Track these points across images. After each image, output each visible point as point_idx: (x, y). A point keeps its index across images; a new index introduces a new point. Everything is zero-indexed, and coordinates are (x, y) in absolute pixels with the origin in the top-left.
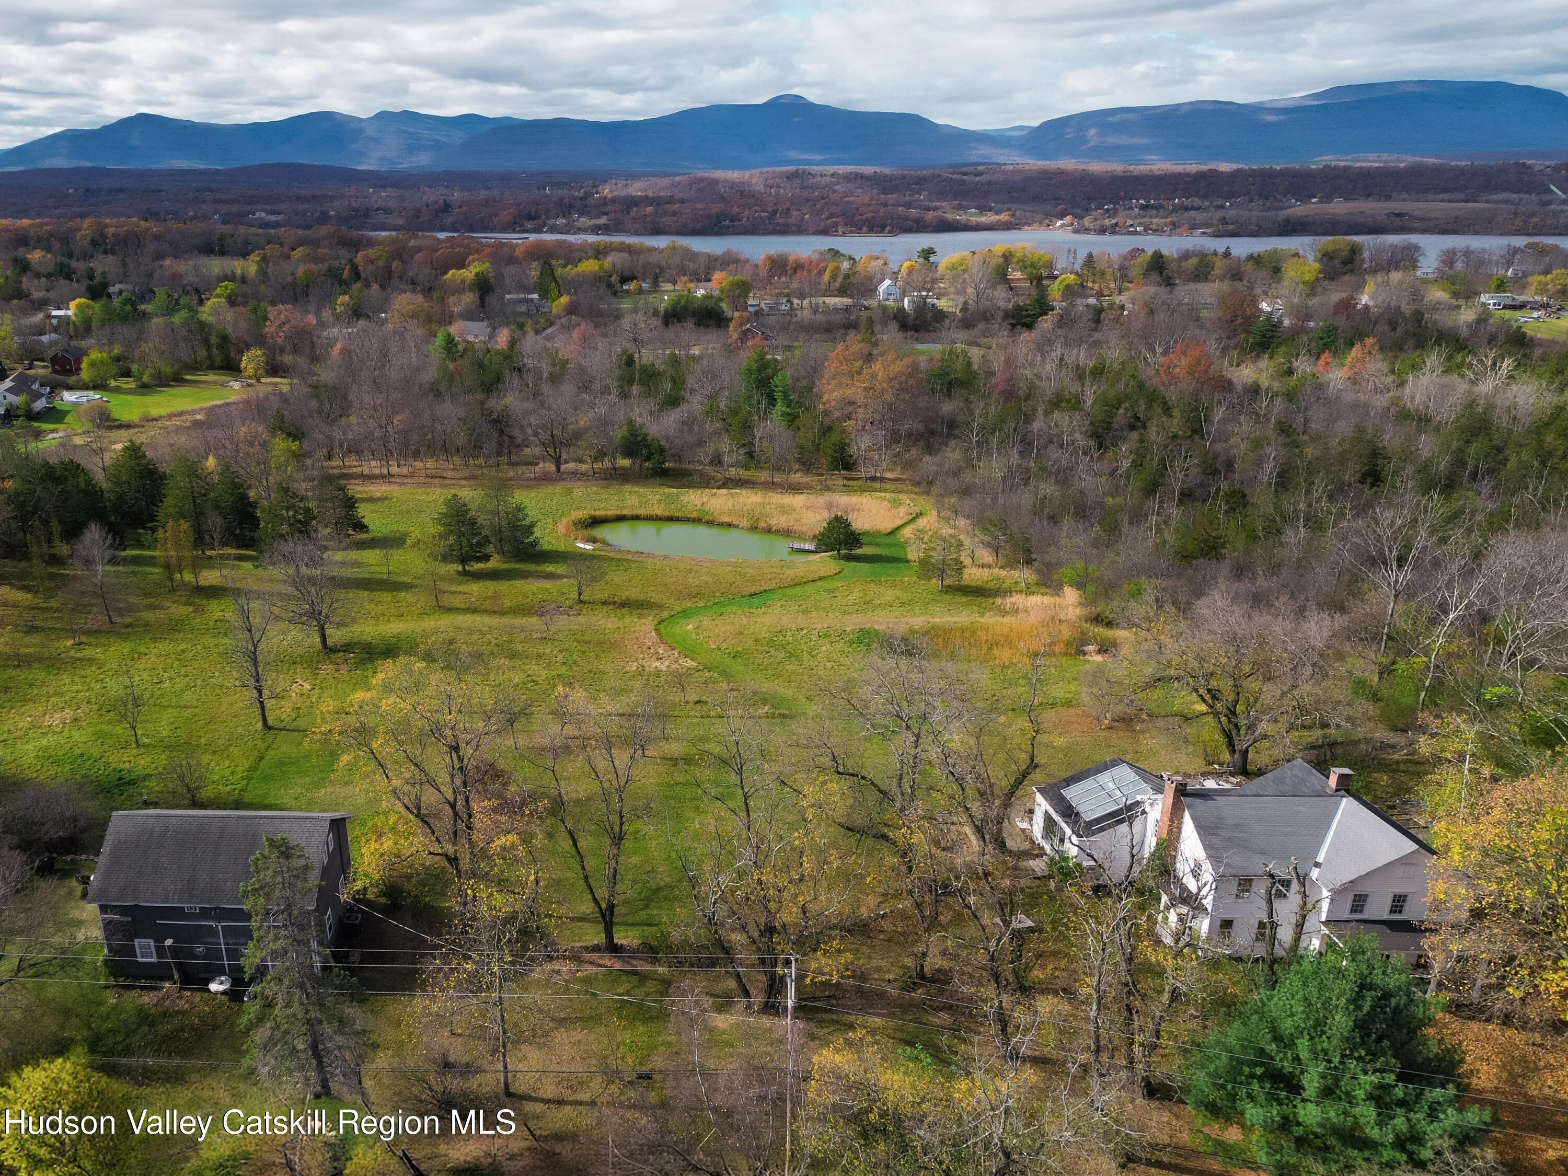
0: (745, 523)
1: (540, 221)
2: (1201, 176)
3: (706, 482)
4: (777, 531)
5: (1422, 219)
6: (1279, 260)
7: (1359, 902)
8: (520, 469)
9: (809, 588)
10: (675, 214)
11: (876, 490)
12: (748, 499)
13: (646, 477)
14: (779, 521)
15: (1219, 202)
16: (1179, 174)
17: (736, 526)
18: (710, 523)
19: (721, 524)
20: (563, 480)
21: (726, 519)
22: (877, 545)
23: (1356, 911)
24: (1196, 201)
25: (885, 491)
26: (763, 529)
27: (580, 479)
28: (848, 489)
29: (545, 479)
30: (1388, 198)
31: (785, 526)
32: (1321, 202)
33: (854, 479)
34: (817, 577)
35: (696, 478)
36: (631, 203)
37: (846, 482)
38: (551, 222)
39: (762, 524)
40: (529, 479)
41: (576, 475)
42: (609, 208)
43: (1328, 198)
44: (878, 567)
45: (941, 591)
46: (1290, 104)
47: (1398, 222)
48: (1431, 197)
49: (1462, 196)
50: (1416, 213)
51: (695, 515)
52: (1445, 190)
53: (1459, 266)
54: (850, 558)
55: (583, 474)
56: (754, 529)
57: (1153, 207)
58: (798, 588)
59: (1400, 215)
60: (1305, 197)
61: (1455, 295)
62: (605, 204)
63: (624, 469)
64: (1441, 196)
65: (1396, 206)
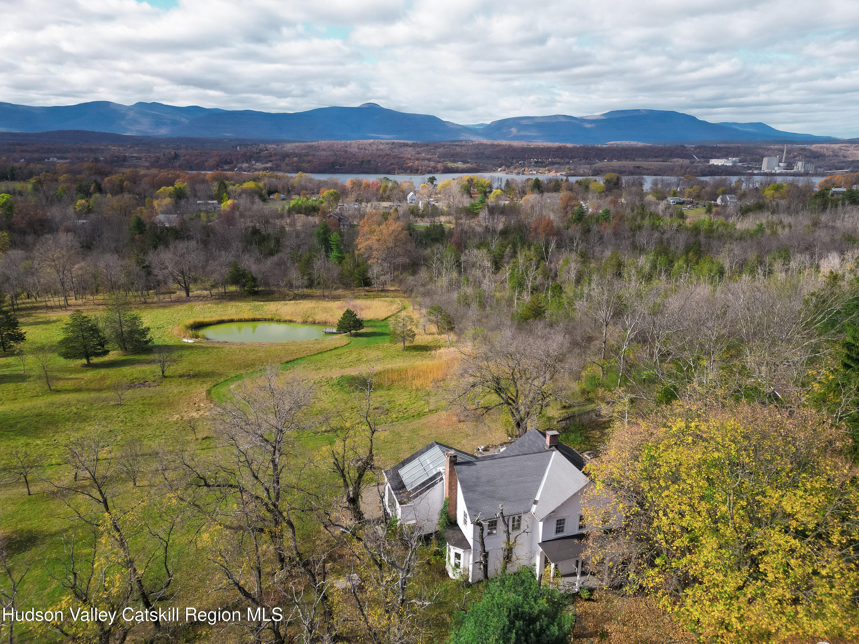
0: (300, 320)
1: (233, 165)
2: (559, 148)
3: (283, 297)
4: (319, 323)
5: (647, 169)
6: (589, 184)
7: (560, 525)
8: (161, 297)
9: (325, 355)
10: (309, 162)
11: (383, 297)
12: (306, 305)
13: (245, 297)
14: (320, 317)
15: (567, 160)
16: (551, 147)
17: (295, 322)
18: (279, 321)
19: (285, 321)
20: (190, 301)
21: (289, 318)
22: (375, 326)
23: (559, 532)
24: (558, 160)
25: (388, 297)
26: (311, 322)
27: (201, 300)
28: (367, 297)
29: (179, 301)
30: (634, 160)
31: (324, 320)
32: (608, 161)
33: (371, 291)
34: (333, 348)
35: (277, 295)
36: (285, 156)
37: (366, 293)
38: (240, 165)
39: (310, 319)
40: (167, 302)
41: (199, 298)
42: (273, 158)
43: (611, 160)
44: (372, 339)
45: (404, 349)
46: (594, 118)
47: (638, 170)
48: (650, 160)
49: (662, 159)
50: (645, 167)
51: (270, 317)
52: (655, 157)
53: (660, 186)
54: (357, 335)
55: (204, 297)
56: (305, 322)
57: (540, 162)
58: (319, 355)
59: (639, 167)
60: (602, 159)
61: (658, 199)
62: (271, 156)
63: (232, 292)
64: (654, 159)
65: (637, 163)
